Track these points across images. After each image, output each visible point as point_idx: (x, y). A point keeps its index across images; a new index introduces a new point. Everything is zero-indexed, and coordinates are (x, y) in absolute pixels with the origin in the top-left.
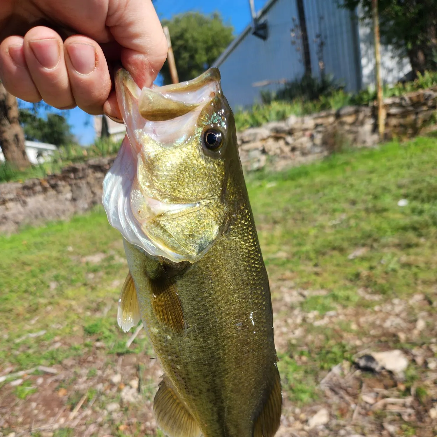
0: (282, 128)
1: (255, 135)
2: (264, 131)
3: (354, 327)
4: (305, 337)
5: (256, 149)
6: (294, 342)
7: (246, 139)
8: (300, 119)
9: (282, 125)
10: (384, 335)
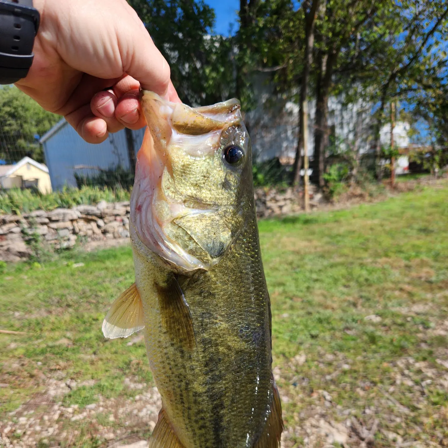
0: (93, 211)
1: (64, 214)
2: (75, 212)
3: (112, 418)
4: (59, 434)
5: (66, 228)
6: (45, 441)
7: (54, 218)
8: (111, 205)
9: (93, 209)
10: (137, 425)
